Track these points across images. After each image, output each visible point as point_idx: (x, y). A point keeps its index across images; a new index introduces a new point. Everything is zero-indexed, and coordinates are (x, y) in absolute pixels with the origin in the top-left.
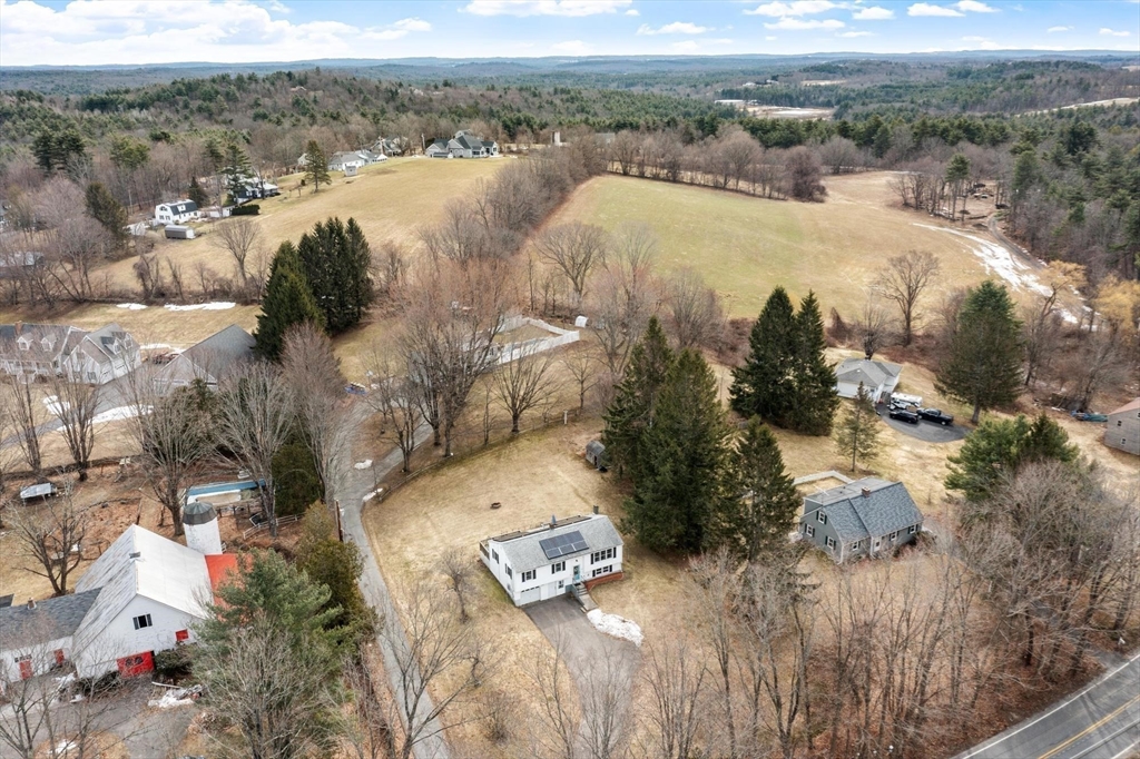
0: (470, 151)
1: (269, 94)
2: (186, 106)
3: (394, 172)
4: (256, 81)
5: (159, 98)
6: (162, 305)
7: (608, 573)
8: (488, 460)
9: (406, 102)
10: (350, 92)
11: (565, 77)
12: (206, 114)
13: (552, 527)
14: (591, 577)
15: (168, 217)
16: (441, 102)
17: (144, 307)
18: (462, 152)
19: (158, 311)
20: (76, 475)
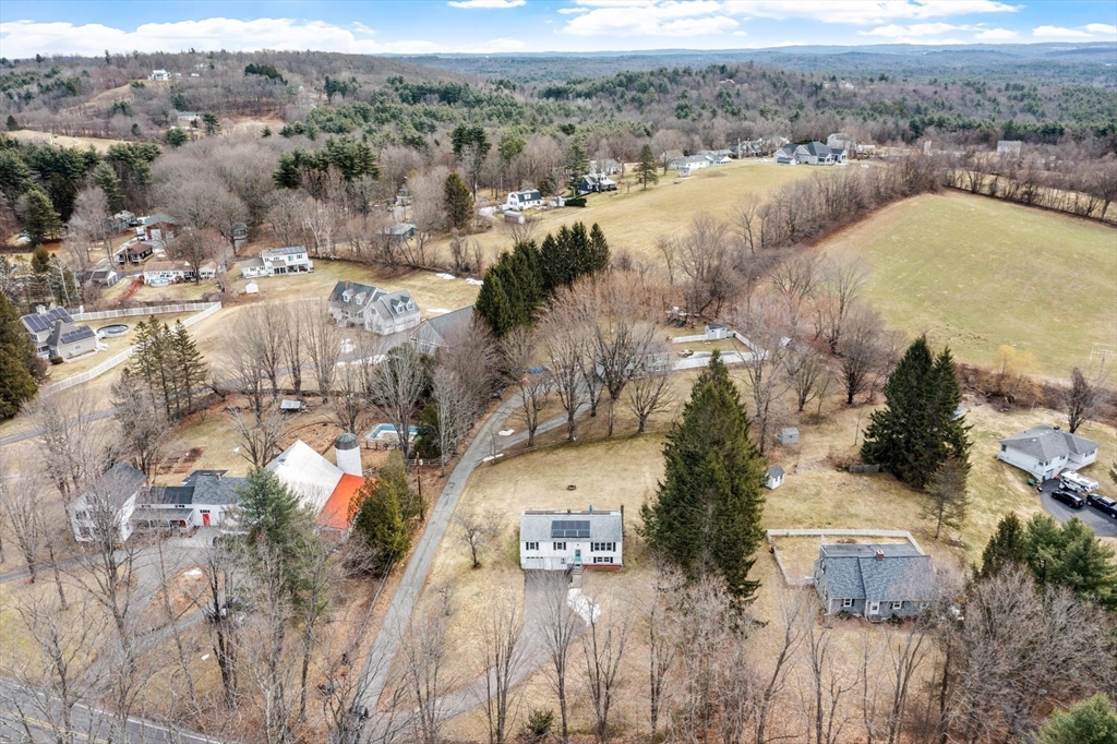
0: (816, 158)
1: (697, 86)
2: (622, 97)
3: (723, 175)
4: (690, 74)
5: (602, 89)
6: (465, 278)
7: (609, 563)
8: (599, 450)
9: (828, 97)
10: (775, 86)
11: (1045, 67)
12: (637, 104)
13: (569, 512)
14: (592, 562)
15: (516, 204)
16: (866, 98)
17: (453, 278)
18: (809, 159)
19: (461, 282)
20: (321, 399)
